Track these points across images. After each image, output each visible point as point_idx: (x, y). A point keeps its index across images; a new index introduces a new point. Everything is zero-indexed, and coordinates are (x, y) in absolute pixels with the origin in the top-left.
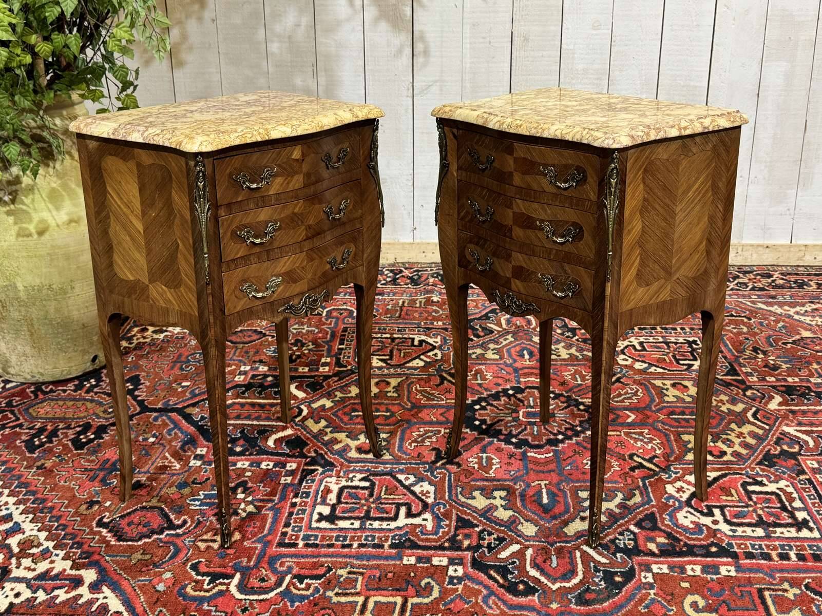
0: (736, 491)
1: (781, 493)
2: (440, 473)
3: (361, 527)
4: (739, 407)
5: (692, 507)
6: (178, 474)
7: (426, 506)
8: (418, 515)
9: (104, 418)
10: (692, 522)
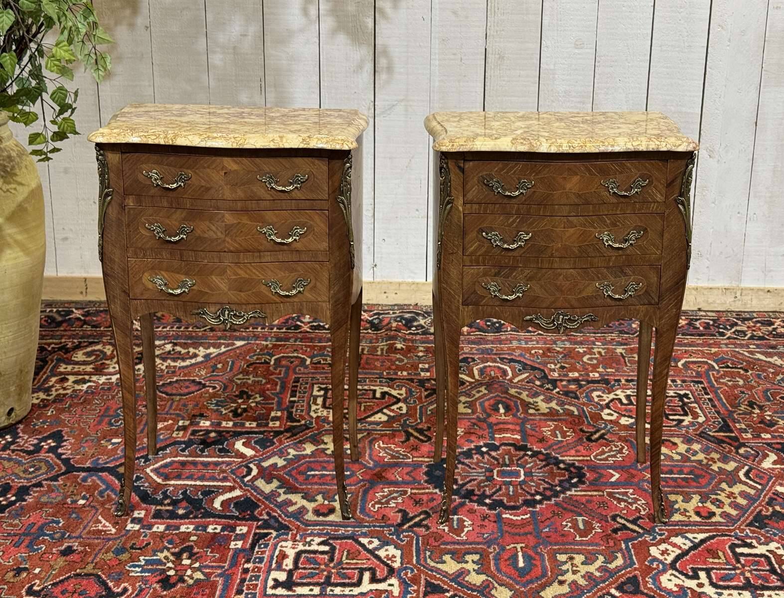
0: (724, 553)
1: (771, 556)
2: (406, 537)
3: (321, 594)
4: (731, 466)
5: (677, 570)
6: (115, 539)
7: (392, 571)
8: (384, 580)
9: (25, 478)
10: (676, 585)
